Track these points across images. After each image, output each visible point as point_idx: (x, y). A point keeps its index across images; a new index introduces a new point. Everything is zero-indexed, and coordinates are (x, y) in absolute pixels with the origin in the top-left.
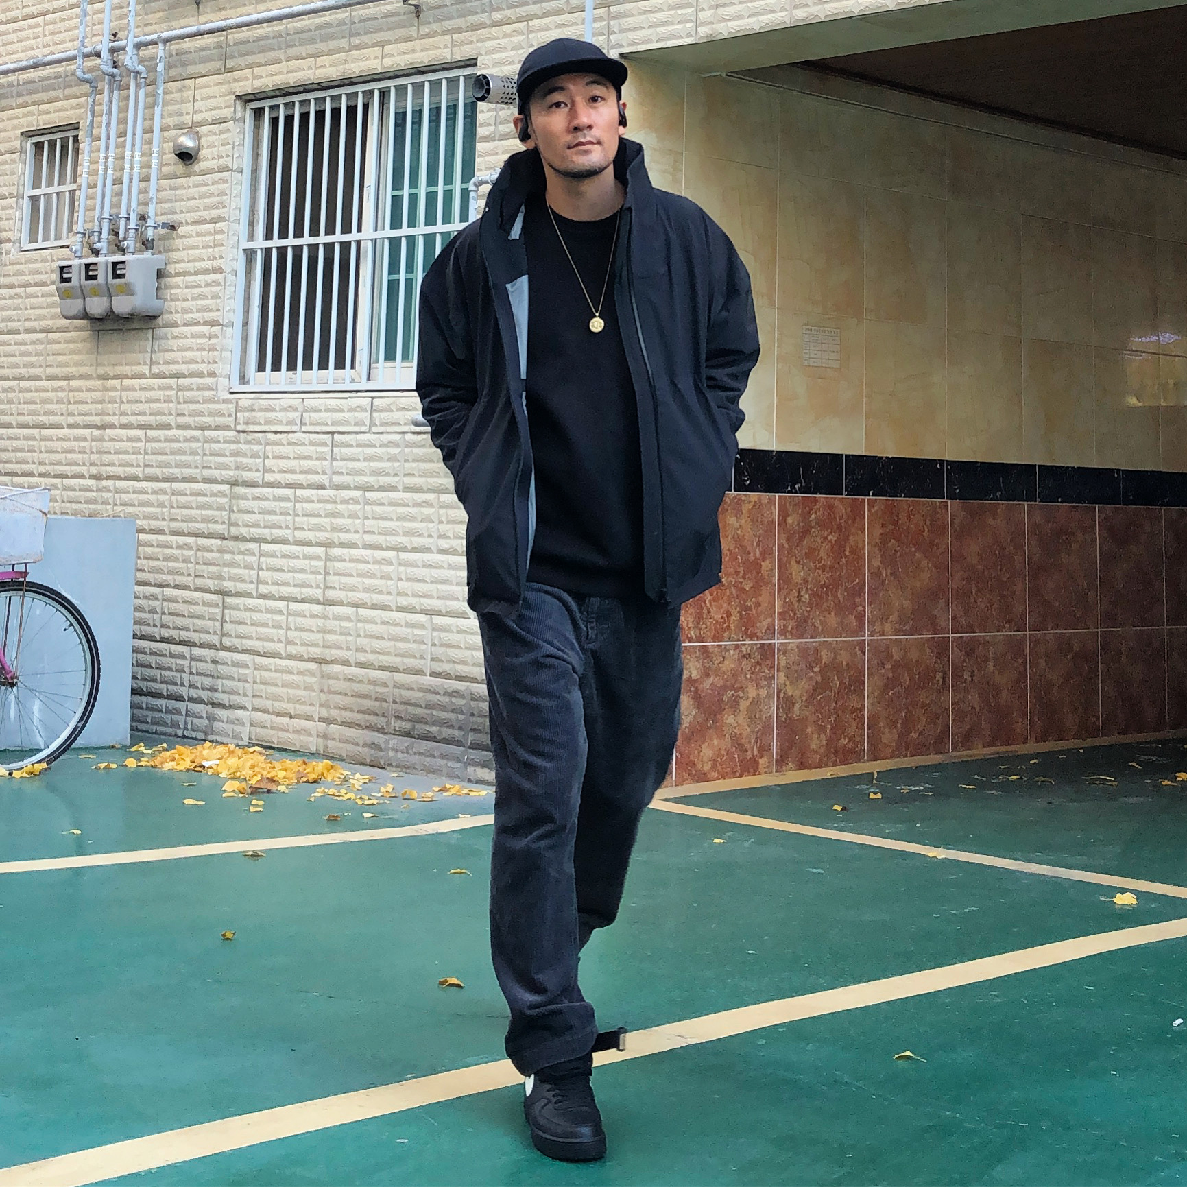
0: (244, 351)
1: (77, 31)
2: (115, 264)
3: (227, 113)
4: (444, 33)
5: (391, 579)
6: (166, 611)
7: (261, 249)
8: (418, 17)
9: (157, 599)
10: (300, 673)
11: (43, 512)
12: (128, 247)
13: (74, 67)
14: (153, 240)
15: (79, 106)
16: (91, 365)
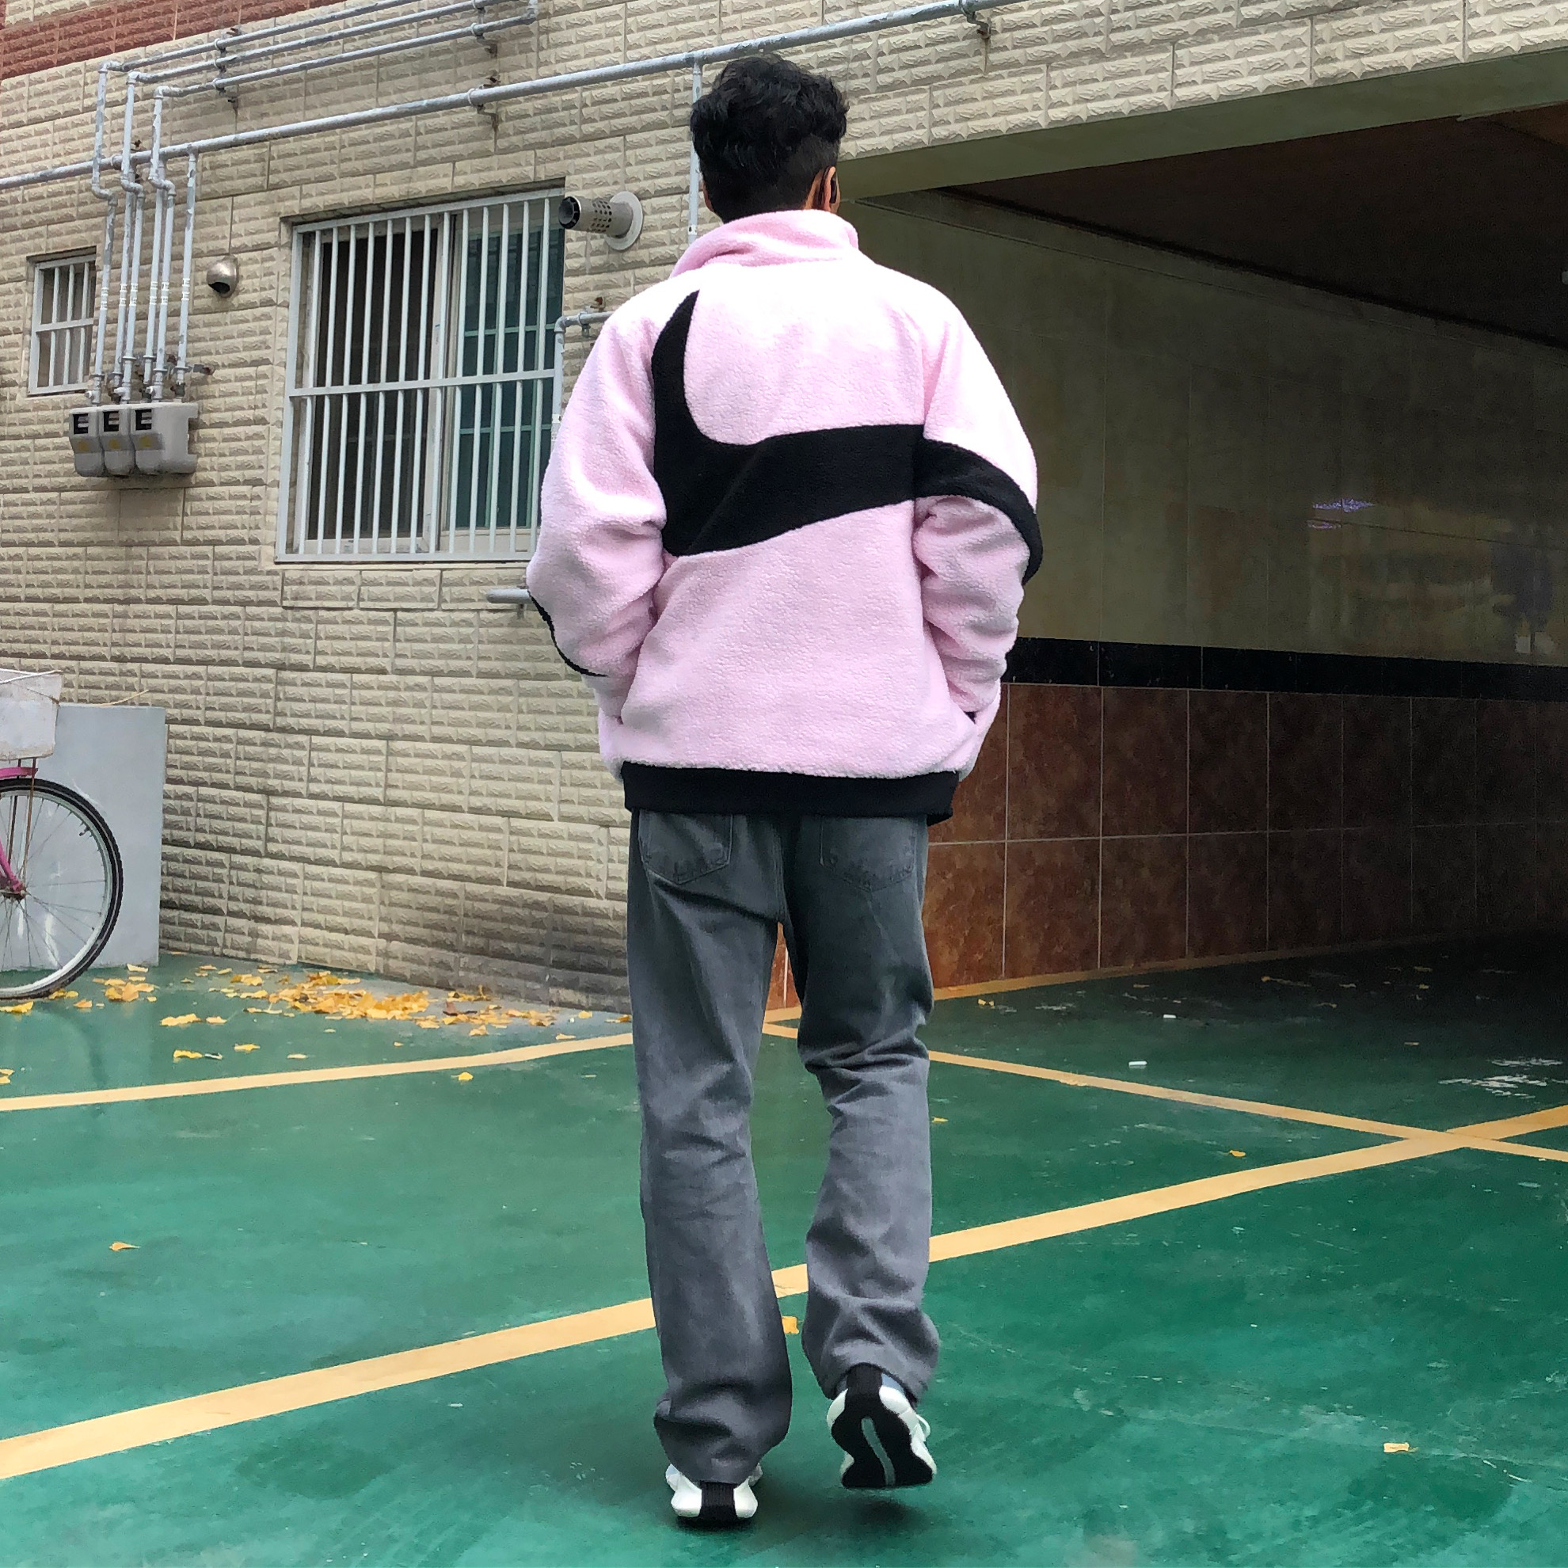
0: (292, 515)
1: (92, 139)
2: (139, 412)
3: (271, 237)
4: (527, 148)
5: (463, 777)
6: (201, 813)
7: (311, 396)
8: (495, 128)
9: (191, 799)
10: (357, 883)
11: (54, 700)
12: (154, 393)
13: (89, 181)
14: (184, 384)
15: (95, 227)
16: (112, 530)
